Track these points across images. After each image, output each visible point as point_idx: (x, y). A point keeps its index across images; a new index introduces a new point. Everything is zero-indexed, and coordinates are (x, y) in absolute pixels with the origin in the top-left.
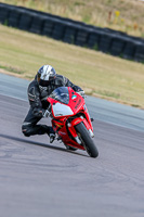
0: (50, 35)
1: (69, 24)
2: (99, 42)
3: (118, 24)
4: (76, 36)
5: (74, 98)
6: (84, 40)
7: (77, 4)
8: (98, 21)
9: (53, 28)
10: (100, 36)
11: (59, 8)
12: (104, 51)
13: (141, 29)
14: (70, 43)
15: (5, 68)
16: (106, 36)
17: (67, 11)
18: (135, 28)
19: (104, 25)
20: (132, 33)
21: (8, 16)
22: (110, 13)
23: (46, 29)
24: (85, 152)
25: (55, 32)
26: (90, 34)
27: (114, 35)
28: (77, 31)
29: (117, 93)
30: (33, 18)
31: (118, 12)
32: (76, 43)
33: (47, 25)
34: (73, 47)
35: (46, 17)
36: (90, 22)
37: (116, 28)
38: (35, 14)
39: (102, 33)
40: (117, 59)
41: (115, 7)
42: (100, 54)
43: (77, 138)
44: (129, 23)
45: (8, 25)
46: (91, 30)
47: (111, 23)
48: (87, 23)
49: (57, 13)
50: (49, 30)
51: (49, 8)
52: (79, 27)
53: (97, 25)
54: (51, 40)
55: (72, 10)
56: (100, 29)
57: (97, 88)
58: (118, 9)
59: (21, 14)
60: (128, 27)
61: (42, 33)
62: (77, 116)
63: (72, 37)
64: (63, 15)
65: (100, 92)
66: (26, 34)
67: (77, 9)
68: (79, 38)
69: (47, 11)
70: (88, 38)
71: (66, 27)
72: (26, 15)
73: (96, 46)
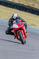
3: (22, 2)
4: (10, 5)
13: (28, 3)
16: (18, 5)
18: (26, 3)
20: (25, 4)
25: (5, 4)
26: (14, 5)
27: (21, 5)
28: (10, 4)
36: (14, 2)
37: (21, 3)
39: (17, 4)
40: (21, 12)
44: (25, 2)
46: (14, 4)
56: (17, 3)
60: (24, 3)
63: (9, 6)
68: (11, 6)
70: (14, 6)
73: (16, 8)
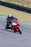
0: (15, 9)
1: (19, 6)
2: (26, 10)
4: (21, 9)
5: (17, 21)
6: (22, 10)
7: (21, 2)
8: (26, 6)
9: (16, 7)
10: (26, 9)
11: (17, 3)
12: (27, 12)
14: (19, 11)
15: (5, 16)
17: (19, 3)
19: (27, 7)
21: (6, 5)
22: (28, 4)
23: (14, 8)
24: (19, 33)
25: (16, 8)
26: (24, 9)
27: (29, 9)
28: (21, 8)
29: (29, 21)
30: (11, 5)
31: (30, 4)
32: (21, 10)
33: (14, 7)
34: (20, 11)
35: (14, 5)
36: (24, 6)
38: (12, 4)
39: (26, 8)
41: (29, 3)
42: (26, 13)
43: (17, 30)
45: (6, 7)
46: (24, 8)
47: (28, 6)
48: (23, 6)
49: (17, 4)
50: (15, 8)
51: (15, 3)
52: (21, 7)
53: (25, 7)
54: (15, 10)
55: (20, 3)
57: (25, 20)
58: (30, 3)
59: (9, 4)
61: (13, 8)
62: (17, 25)
63: (20, 9)
64: (18, 4)
65: (26, 21)
66: (10, 9)
67: (21, 3)
69: (14, 4)
71: (19, 7)
72: (10, 4)
